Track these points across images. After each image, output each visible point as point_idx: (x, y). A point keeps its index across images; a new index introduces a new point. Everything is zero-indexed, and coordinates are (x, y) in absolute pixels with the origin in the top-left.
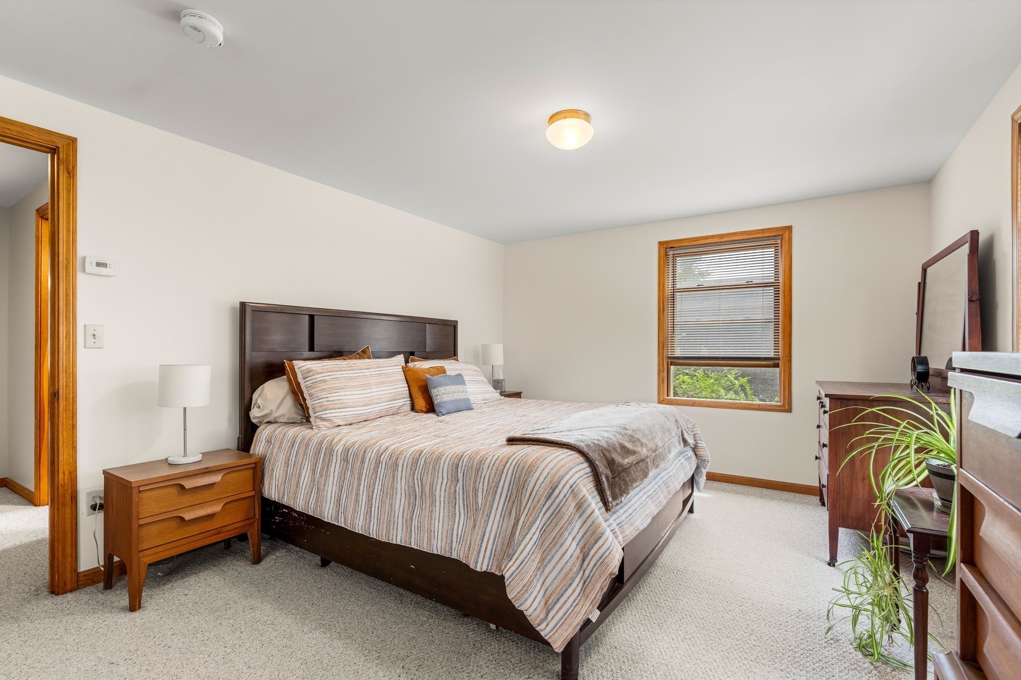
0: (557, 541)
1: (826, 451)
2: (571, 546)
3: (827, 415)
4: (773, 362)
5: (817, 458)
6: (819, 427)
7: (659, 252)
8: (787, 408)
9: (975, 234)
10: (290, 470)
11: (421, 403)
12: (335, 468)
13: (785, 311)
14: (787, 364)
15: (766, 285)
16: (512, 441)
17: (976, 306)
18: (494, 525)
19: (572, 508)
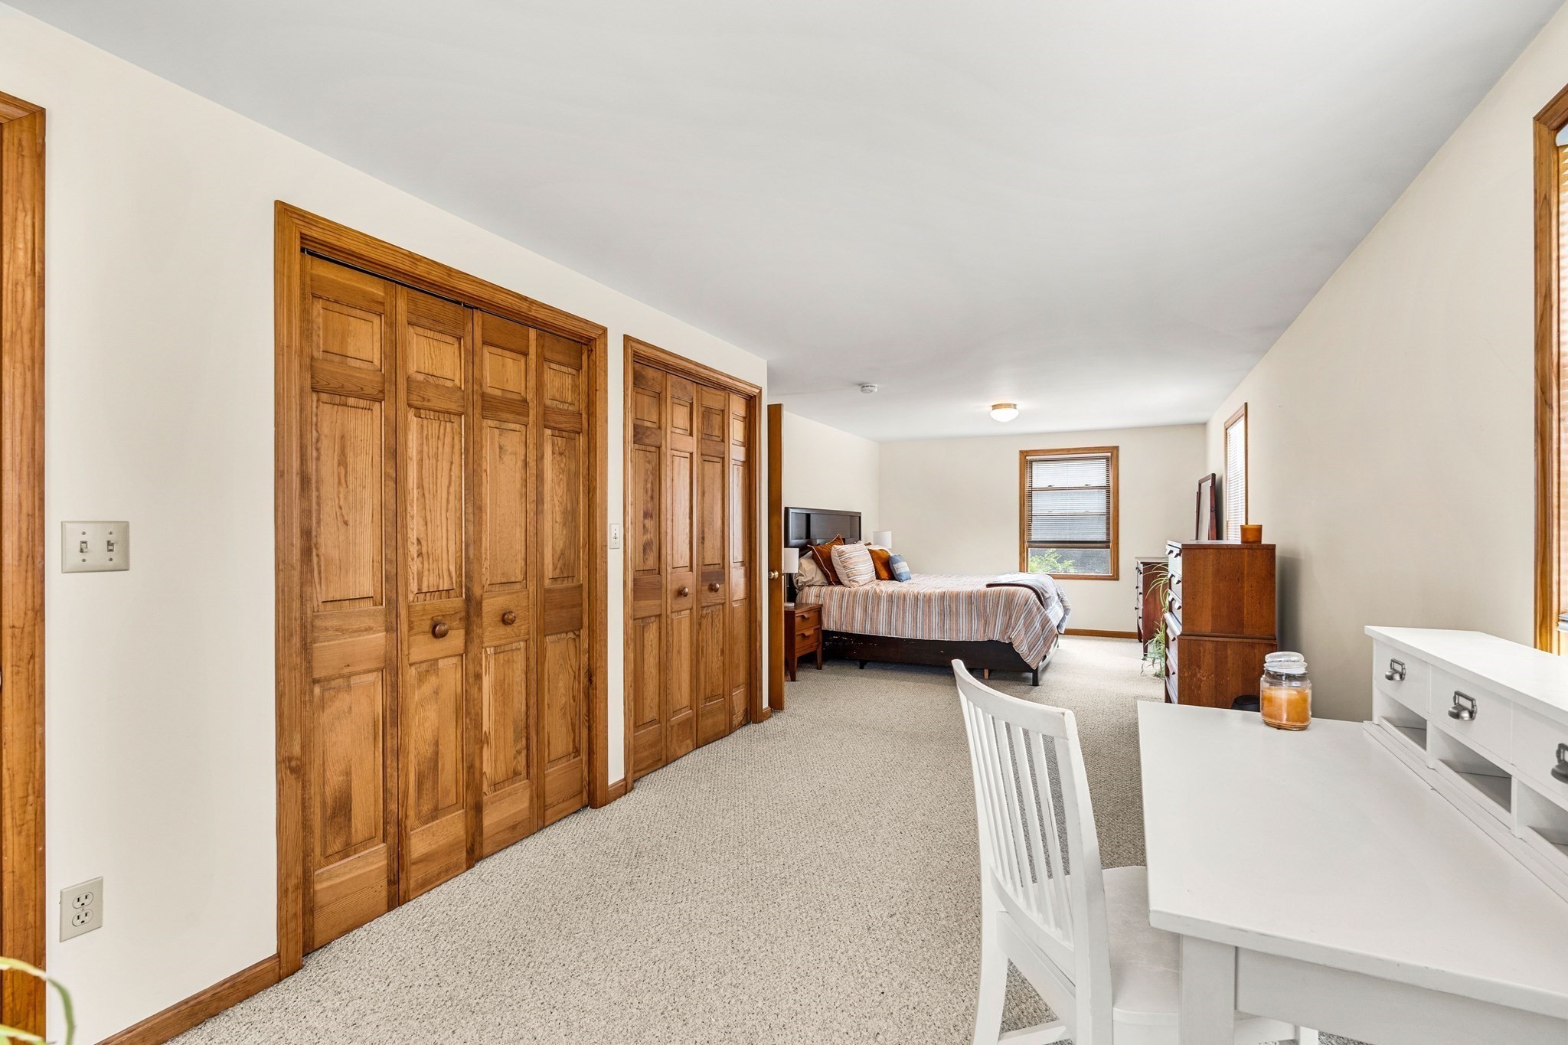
0: (1032, 622)
1: (1141, 596)
2: (1038, 625)
3: (1142, 575)
4: (1105, 544)
5: (1136, 609)
6: (1137, 587)
7: (1020, 459)
8: (1115, 577)
9: (1214, 475)
10: (844, 611)
11: (884, 574)
12: (884, 606)
13: (1114, 507)
14: (1116, 546)
15: (1100, 488)
16: (989, 586)
17: (1214, 513)
18: (1000, 620)
19: (1035, 610)
